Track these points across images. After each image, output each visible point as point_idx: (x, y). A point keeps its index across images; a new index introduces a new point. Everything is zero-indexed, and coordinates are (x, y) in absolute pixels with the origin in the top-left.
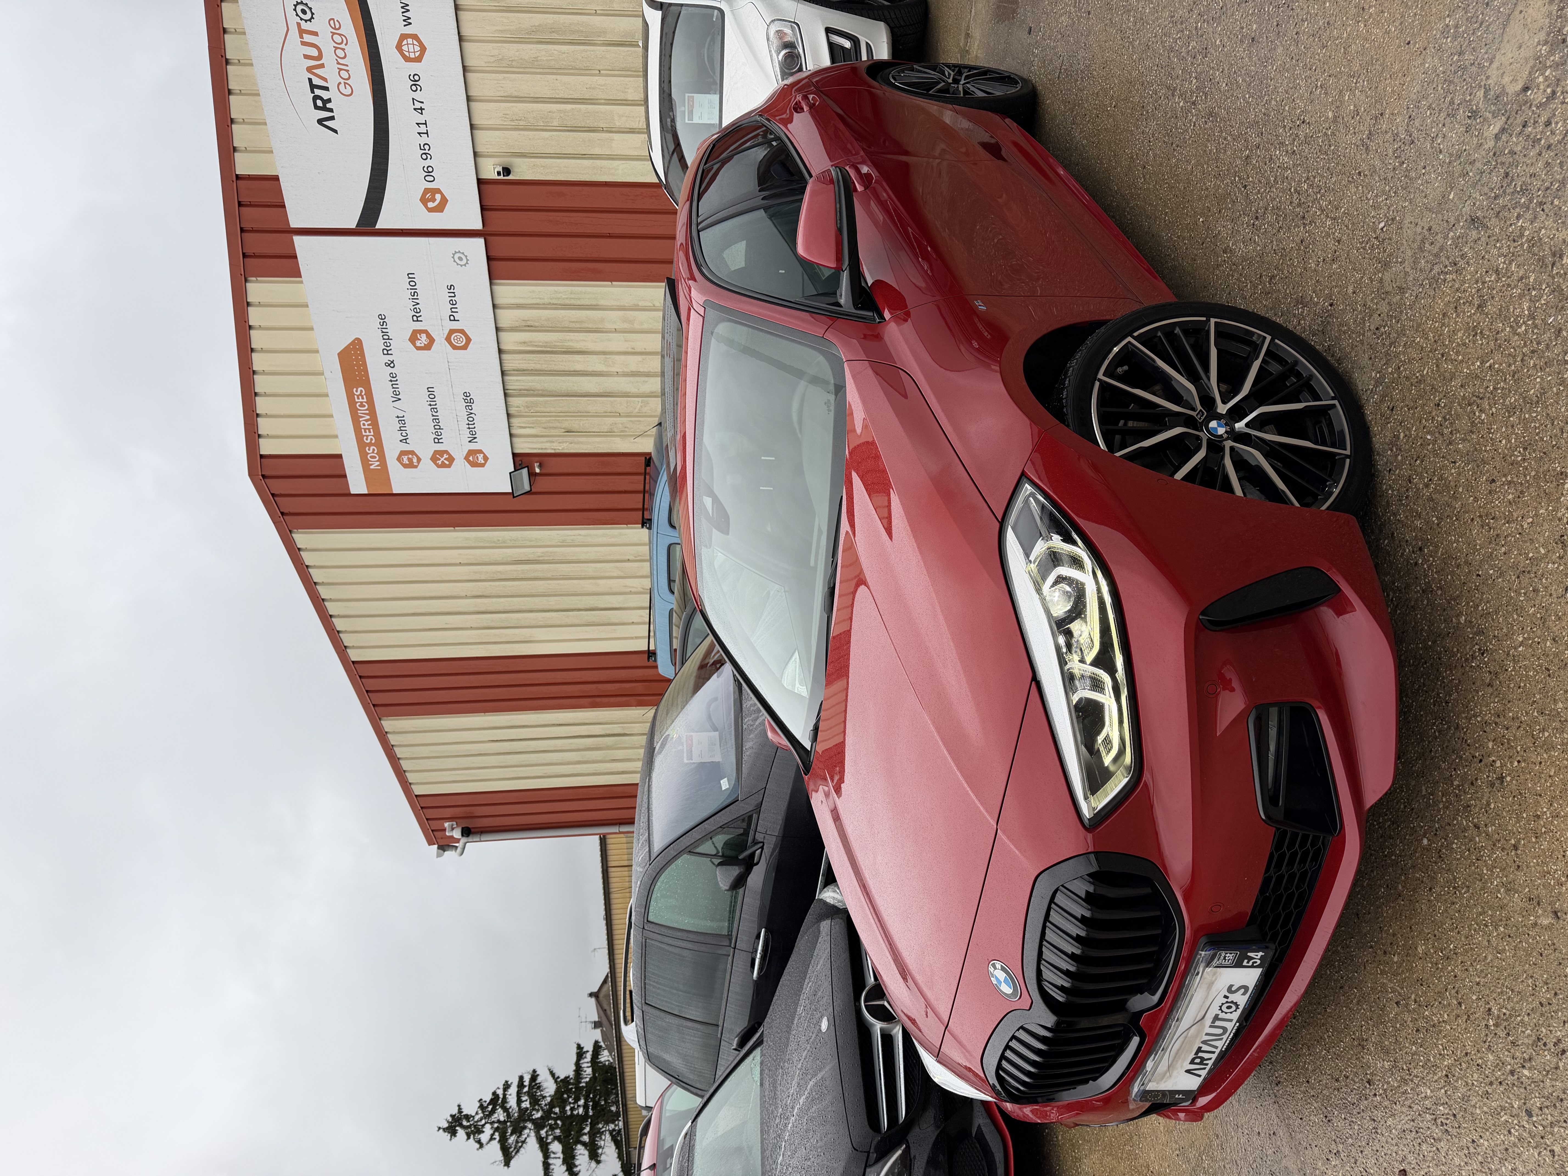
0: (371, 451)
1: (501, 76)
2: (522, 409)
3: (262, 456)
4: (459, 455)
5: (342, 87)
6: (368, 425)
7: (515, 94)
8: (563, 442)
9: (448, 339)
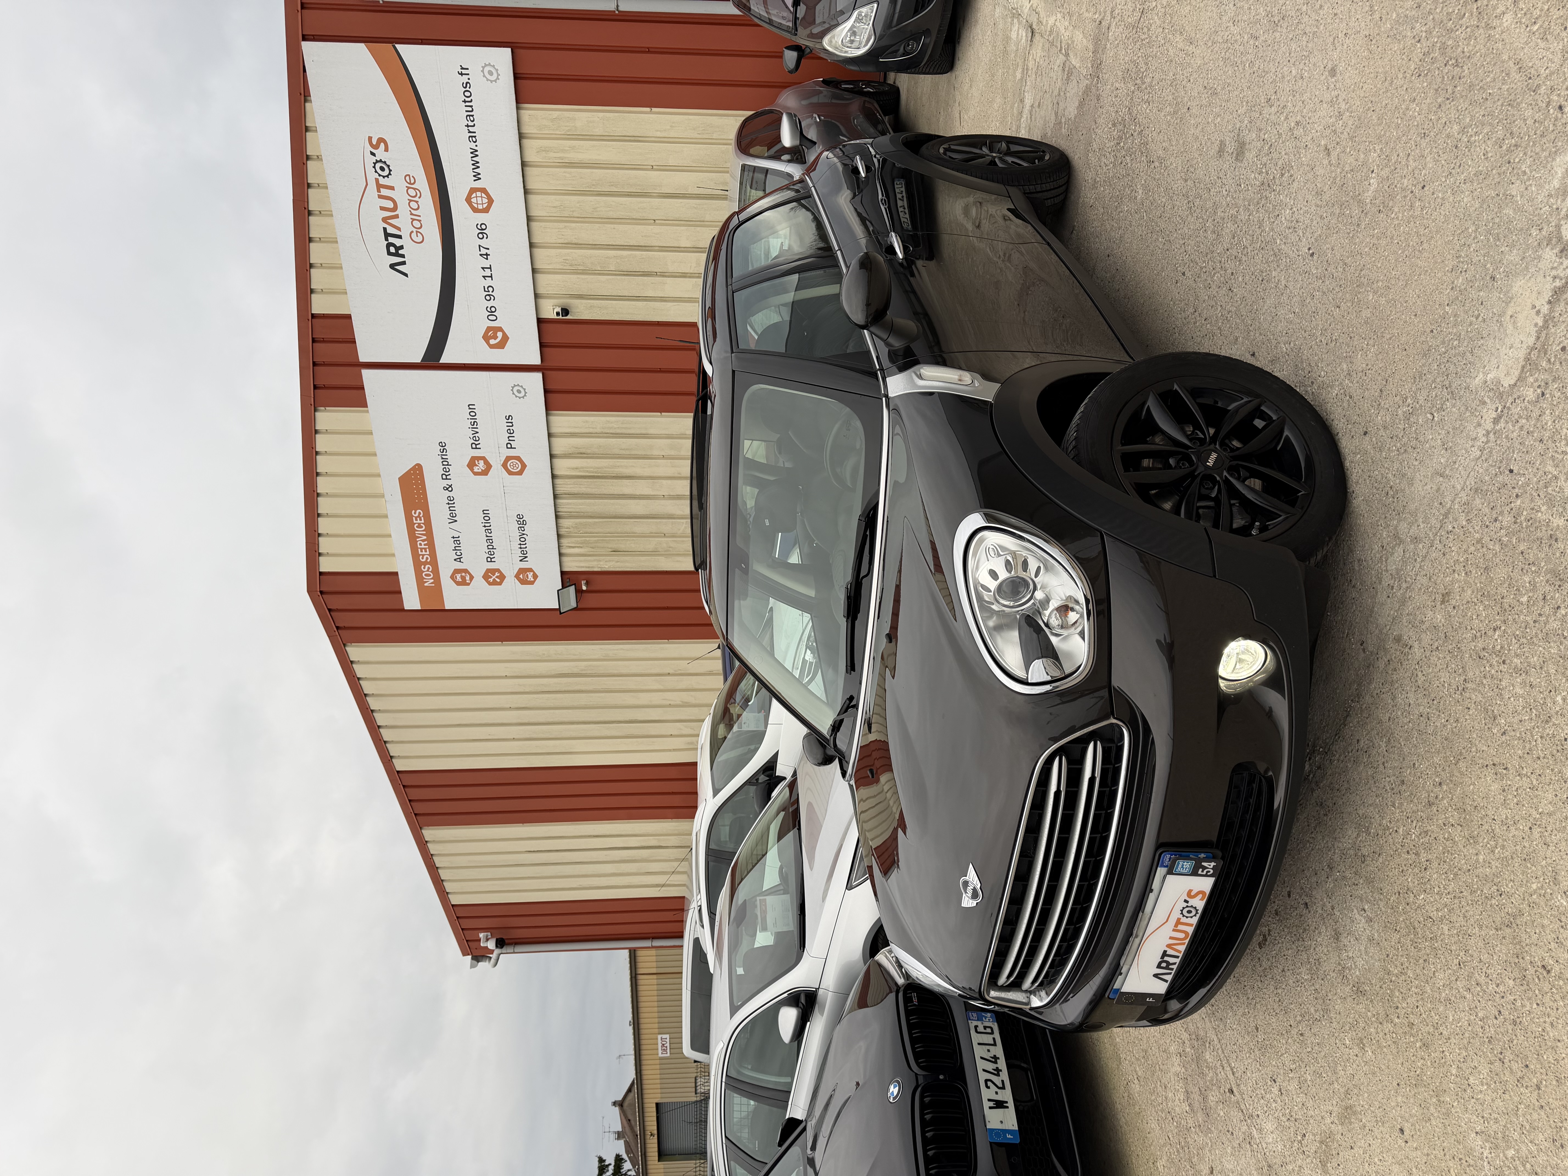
0: (426, 569)
1: (562, 225)
2: (572, 530)
3: (321, 573)
4: (510, 573)
5: (414, 235)
6: (425, 545)
7: (575, 241)
8: (610, 561)
9: (504, 465)
